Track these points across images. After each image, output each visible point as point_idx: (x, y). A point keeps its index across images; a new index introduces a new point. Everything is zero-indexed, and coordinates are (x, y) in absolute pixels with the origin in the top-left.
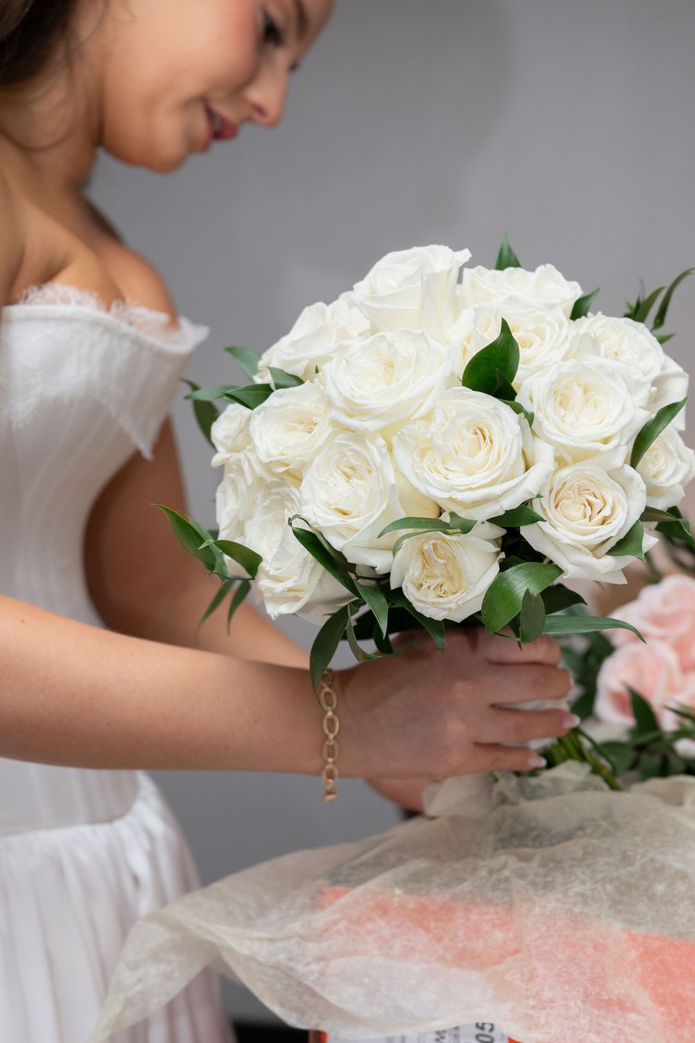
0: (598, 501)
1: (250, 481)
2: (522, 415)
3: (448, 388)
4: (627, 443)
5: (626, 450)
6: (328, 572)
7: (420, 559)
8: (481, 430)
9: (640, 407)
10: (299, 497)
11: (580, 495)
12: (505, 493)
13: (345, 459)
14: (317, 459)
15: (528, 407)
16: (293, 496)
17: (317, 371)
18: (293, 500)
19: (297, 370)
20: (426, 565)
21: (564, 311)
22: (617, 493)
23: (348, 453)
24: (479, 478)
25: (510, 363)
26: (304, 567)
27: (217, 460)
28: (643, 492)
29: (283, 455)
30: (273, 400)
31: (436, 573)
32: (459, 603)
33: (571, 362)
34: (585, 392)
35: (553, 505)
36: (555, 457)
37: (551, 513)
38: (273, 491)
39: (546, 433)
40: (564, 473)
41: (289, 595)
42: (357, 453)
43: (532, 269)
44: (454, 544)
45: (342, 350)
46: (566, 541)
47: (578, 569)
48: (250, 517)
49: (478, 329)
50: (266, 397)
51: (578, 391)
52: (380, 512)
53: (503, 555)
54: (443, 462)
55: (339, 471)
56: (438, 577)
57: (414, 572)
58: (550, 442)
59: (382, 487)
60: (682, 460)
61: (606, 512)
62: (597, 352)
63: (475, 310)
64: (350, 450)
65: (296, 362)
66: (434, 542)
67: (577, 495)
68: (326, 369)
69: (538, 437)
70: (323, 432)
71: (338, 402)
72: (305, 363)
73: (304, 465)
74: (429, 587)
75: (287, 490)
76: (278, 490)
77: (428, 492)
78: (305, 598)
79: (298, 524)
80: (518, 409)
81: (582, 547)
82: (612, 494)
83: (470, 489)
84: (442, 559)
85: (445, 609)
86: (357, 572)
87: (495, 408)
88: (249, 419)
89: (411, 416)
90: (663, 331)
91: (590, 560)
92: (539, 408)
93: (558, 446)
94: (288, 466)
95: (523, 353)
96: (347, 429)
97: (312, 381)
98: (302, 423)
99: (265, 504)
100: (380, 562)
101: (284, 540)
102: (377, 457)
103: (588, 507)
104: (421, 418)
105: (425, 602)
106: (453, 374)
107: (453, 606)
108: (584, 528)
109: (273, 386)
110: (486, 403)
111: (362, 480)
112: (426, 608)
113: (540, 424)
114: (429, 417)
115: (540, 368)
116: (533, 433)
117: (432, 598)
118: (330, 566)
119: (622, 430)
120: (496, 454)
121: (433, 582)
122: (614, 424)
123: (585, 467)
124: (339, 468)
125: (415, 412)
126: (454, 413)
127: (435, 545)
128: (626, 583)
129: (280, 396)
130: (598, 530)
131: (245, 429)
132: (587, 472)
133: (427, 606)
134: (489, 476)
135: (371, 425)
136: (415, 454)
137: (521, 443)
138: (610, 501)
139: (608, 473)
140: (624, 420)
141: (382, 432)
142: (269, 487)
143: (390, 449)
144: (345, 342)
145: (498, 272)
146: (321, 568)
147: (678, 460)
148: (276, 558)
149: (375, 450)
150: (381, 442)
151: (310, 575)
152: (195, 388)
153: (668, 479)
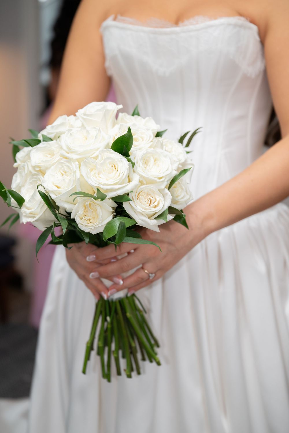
0: (154, 199)
1: (26, 172)
2: (131, 163)
3: (105, 148)
4: (167, 181)
5: (167, 183)
6: (48, 209)
7: (83, 208)
8: (115, 166)
9: (174, 170)
10: (43, 179)
11: (147, 196)
12: (119, 189)
13: (63, 168)
14: (52, 167)
15: (133, 161)
16: (41, 179)
17: (59, 137)
18: (40, 181)
19: (51, 136)
20: (86, 211)
21: (153, 133)
22: (161, 198)
23: (64, 166)
24: (111, 182)
25: (129, 144)
26: (39, 204)
27: (15, 165)
28: (170, 199)
29: (40, 164)
30: (41, 145)
31: (89, 214)
32: (95, 227)
33: (152, 149)
34: (155, 161)
35: (136, 198)
36: (140, 180)
37: (135, 200)
38: (34, 177)
39: (138, 171)
40: (142, 187)
41: (31, 215)
42: (68, 167)
43: (144, 118)
44: (97, 205)
45: (70, 130)
46: (139, 211)
47: (142, 222)
48: (23, 186)
49: (120, 131)
50: (38, 144)
51: (152, 160)
52: (72, 188)
53: (115, 214)
54: (99, 174)
55: (60, 173)
56: (89, 216)
57: (81, 212)
58: (139, 174)
59: (74, 179)
60: (187, 194)
61: (156, 203)
62: (162, 148)
63: (120, 125)
64: (65, 165)
65: (52, 133)
66: (90, 202)
67: (146, 196)
68: (63, 137)
69: (135, 172)
70: (57, 158)
71: (65, 147)
72: (55, 134)
73: (47, 168)
74: (85, 219)
75: (39, 177)
76: (36, 177)
77: (91, 184)
78: (37, 217)
79: (41, 189)
80: (129, 161)
81: (145, 215)
82: (159, 198)
83: (107, 185)
84: (92, 209)
85: (90, 228)
86: (59, 211)
87: (121, 158)
88: (31, 151)
89: (90, 156)
90: (188, 149)
91: (147, 219)
92: (137, 162)
93: (141, 176)
94: (40, 168)
95: (134, 143)
96: (66, 158)
97: (56, 140)
98: (50, 155)
99: (30, 181)
100: (68, 207)
101: (34, 194)
102: (75, 169)
103: (149, 201)
104: (93, 158)
105: (83, 225)
106: (108, 144)
107: (93, 228)
108: (147, 207)
109: (42, 141)
110: (118, 156)
111: (68, 176)
112: (82, 227)
113: (137, 168)
114: (96, 158)
115: (140, 149)
116: (134, 171)
117: (85, 223)
118: (50, 207)
119: (166, 176)
120: (119, 174)
121: (87, 218)
122: (164, 173)
123: (151, 187)
124: (60, 171)
125: (91, 155)
126: (106, 157)
127: (90, 204)
128: (159, 231)
129: (44, 144)
130: (152, 209)
131: (28, 154)
132: (151, 188)
133: (83, 226)
134: (114, 181)
135: (75, 157)
136: (89, 169)
137: (128, 172)
138: (158, 200)
139: (159, 190)
140: (168, 172)
141: (78, 160)
142: (33, 175)
143: (80, 167)
144: (72, 128)
145: (132, 117)
146: (46, 207)
147: (186, 193)
148: (30, 201)
149: (74, 166)
150: (77, 163)
151: (41, 208)
152: (13, 140)
153: (181, 199)
